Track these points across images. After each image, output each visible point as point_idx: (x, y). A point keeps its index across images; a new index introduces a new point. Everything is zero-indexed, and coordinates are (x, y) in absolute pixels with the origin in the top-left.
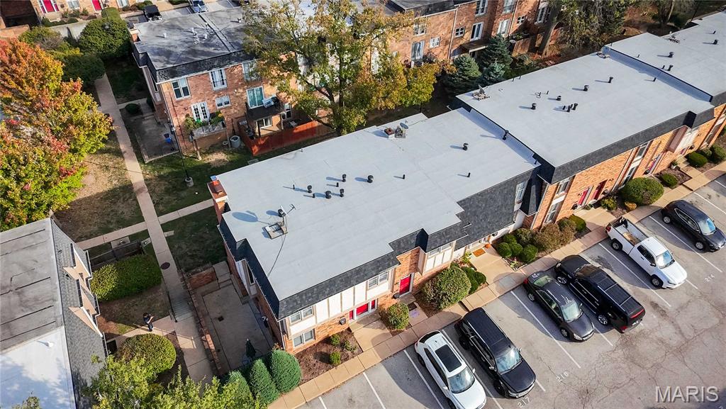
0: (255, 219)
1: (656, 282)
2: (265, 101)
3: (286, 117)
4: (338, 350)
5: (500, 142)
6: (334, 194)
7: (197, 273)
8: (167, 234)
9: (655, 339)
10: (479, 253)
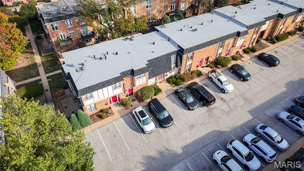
0: (74, 66)
1: (223, 91)
2: (88, 33)
3: (98, 39)
4: (105, 114)
5: (167, 42)
6: (103, 58)
7: (57, 91)
8: (48, 80)
9: (220, 109)
10: (160, 83)
